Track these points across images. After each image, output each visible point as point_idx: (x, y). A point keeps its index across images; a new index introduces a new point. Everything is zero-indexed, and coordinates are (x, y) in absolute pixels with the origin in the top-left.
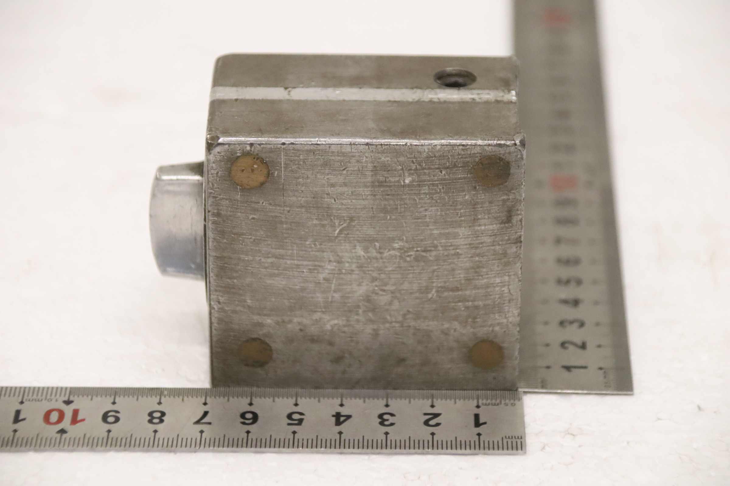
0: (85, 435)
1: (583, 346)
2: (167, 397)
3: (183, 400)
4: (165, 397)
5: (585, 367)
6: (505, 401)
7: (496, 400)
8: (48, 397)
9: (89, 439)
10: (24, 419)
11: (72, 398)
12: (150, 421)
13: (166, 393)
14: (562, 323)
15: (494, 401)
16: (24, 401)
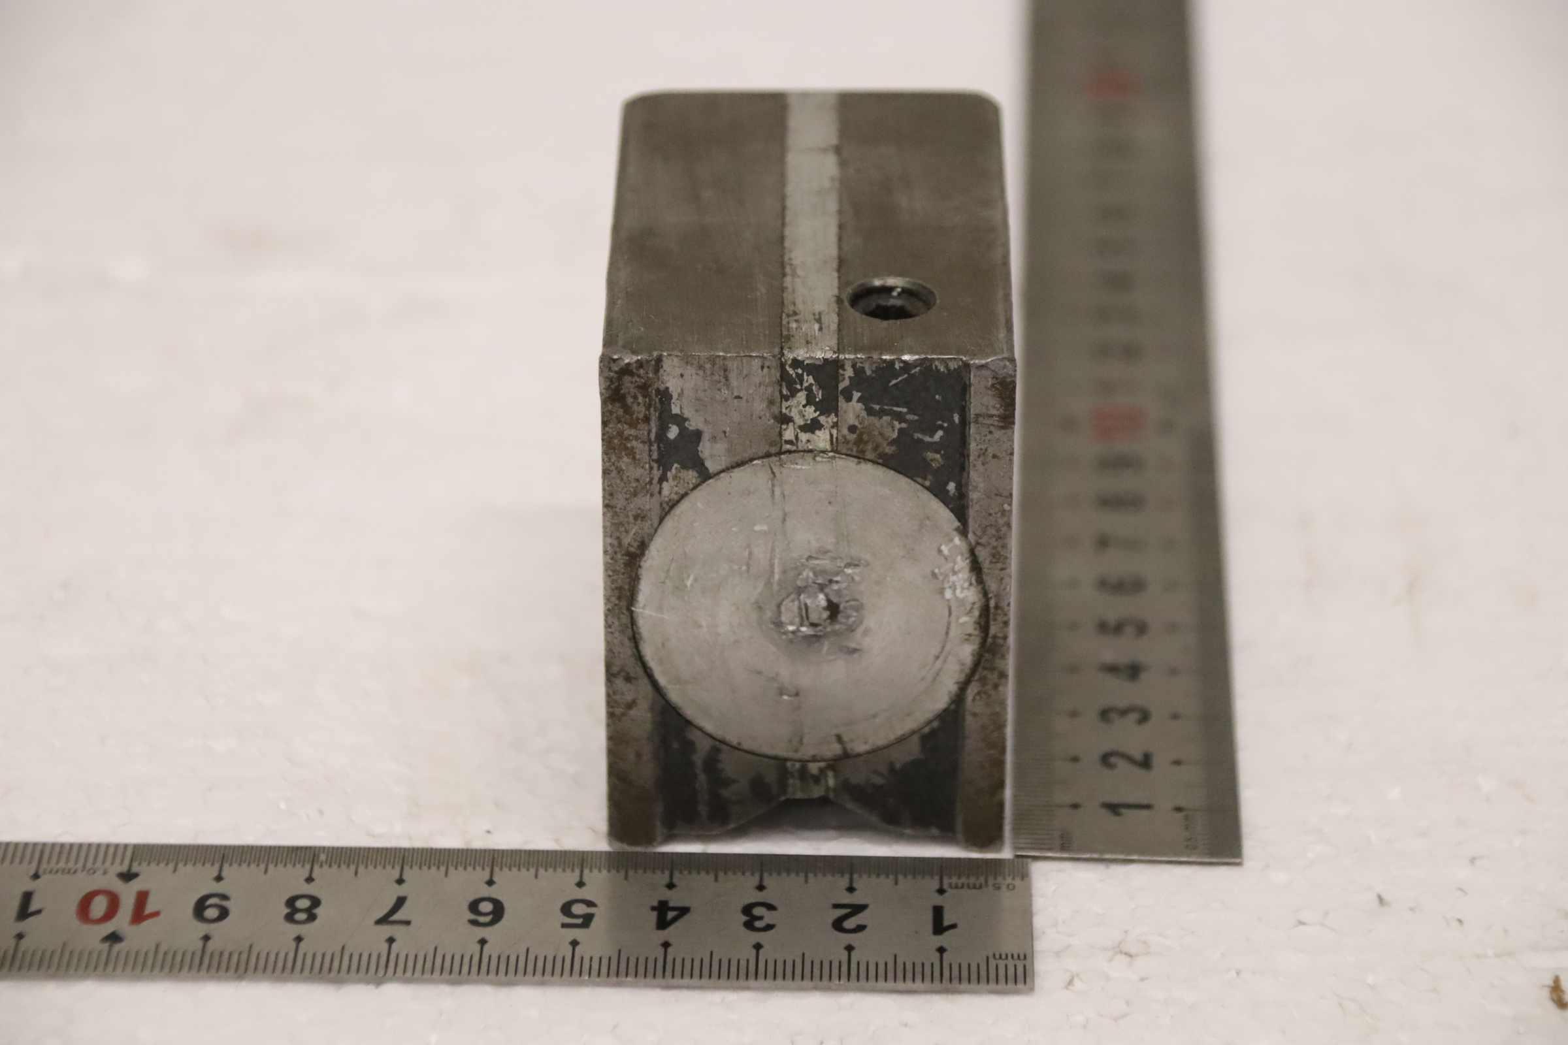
0: (157, 946)
1: (1146, 762)
2: (325, 867)
3: (356, 873)
4: (321, 866)
5: (1148, 807)
6: (995, 879)
7: (978, 878)
8: (89, 865)
9: (165, 954)
10: (39, 912)
11: (135, 869)
12: (290, 918)
13: (323, 857)
14: (1105, 714)
15: (972, 880)
16: (41, 872)
